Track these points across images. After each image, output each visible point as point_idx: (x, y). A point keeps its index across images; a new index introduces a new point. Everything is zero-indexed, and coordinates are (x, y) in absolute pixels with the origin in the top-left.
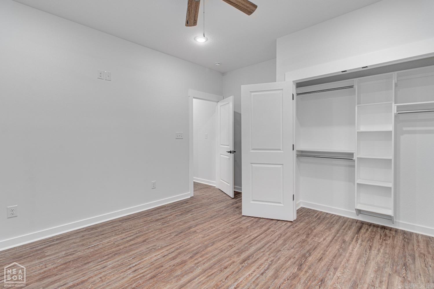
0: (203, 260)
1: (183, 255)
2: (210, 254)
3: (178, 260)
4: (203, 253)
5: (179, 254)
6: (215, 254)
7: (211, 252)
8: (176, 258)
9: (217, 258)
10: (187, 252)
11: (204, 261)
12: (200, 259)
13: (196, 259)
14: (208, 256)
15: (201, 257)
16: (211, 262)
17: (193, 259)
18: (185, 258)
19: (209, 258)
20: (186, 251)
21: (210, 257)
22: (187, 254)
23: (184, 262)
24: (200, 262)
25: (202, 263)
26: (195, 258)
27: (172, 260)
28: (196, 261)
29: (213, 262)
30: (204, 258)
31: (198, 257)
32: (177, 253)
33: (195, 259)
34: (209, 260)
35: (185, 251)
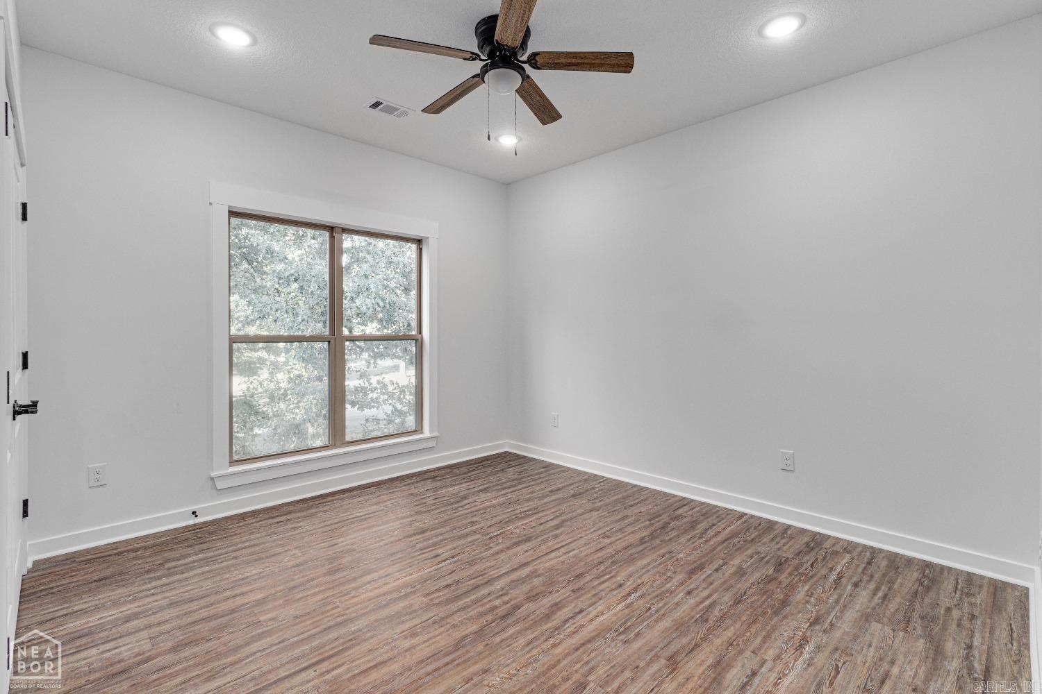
0: (490, 601)
1: (537, 612)
2: (472, 613)
3: (546, 602)
4: (490, 618)
5: (548, 617)
6: (462, 613)
7: (470, 619)
8: (552, 606)
9: (459, 603)
10: (529, 619)
11: (489, 599)
12: (497, 603)
13: (505, 603)
14: (480, 609)
15: (496, 607)
16: (473, 597)
17: (512, 603)
18: (531, 606)
19: (478, 604)
20: (532, 622)
21: (475, 606)
22: (528, 616)
23: (533, 597)
24: (497, 598)
25: (494, 596)
26: (509, 605)
27: (559, 602)
28: (506, 598)
29: (469, 597)
30: (488, 606)
31: (502, 608)
32: (553, 618)
33: (507, 602)
34: (477, 601)
35: (536, 623)
